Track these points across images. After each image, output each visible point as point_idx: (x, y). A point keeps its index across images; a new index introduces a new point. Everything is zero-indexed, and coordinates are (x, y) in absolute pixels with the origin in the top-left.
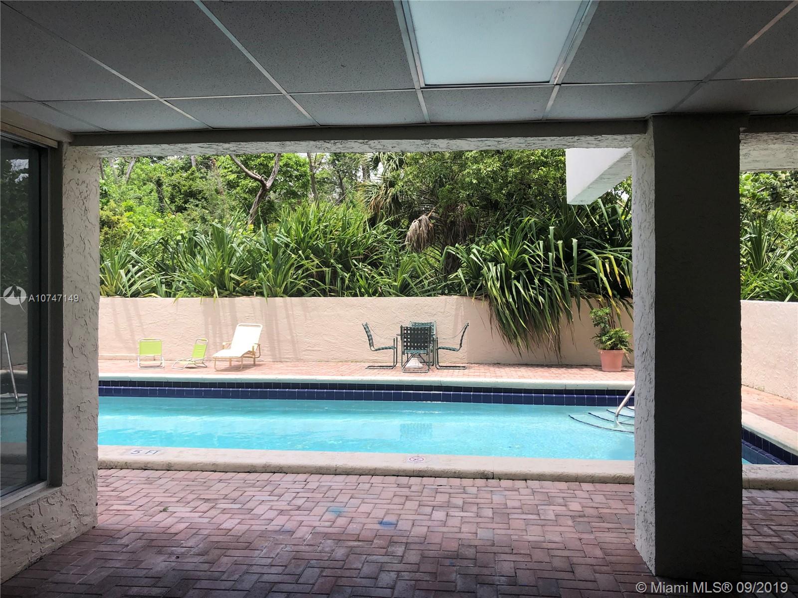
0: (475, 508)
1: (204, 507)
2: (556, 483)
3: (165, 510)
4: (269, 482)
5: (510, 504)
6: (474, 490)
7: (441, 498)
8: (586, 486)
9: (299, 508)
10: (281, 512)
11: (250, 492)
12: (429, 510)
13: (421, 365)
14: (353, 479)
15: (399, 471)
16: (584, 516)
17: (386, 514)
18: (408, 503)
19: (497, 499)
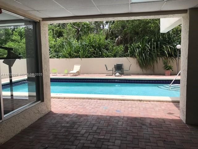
0: (138, 108)
1: (75, 107)
2: (158, 102)
3: (66, 108)
4: (88, 102)
5: (147, 107)
6: (138, 104)
7: (130, 106)
8: (165, 103)
9: (96, 107)
10: (92, 108)
11: (84, 104)
12: (127, 108)
13: (119, 74)
14: (108, 101)
15: (119, 99)
16: (165, 110)
17: (117, 109)
18: (122, 106)
19: (144, 106)
